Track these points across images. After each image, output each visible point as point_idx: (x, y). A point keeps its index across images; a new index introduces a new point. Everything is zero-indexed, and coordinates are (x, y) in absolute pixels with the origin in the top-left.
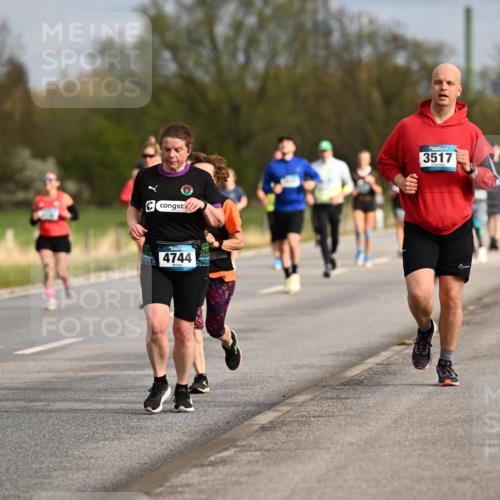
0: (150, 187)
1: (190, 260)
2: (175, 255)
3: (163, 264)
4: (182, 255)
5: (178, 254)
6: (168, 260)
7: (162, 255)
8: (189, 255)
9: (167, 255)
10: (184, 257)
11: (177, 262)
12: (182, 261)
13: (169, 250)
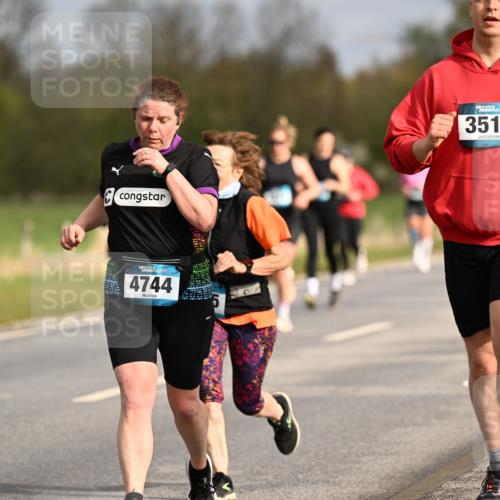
0: (114, 169)
1: (169, 290)
2: (147, 279)
3: (129, 293)
4: (157, 280)
5: (152, 278)
6: (136, 288)
7: (128, 278)
8: (168, 281)
9: (136, 279)
10: (160, 285)
11: (150, 292)
12: (157, 289)
13: (140, 272)
